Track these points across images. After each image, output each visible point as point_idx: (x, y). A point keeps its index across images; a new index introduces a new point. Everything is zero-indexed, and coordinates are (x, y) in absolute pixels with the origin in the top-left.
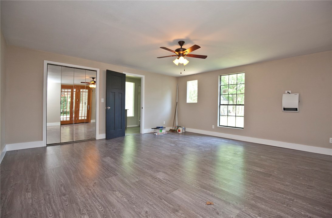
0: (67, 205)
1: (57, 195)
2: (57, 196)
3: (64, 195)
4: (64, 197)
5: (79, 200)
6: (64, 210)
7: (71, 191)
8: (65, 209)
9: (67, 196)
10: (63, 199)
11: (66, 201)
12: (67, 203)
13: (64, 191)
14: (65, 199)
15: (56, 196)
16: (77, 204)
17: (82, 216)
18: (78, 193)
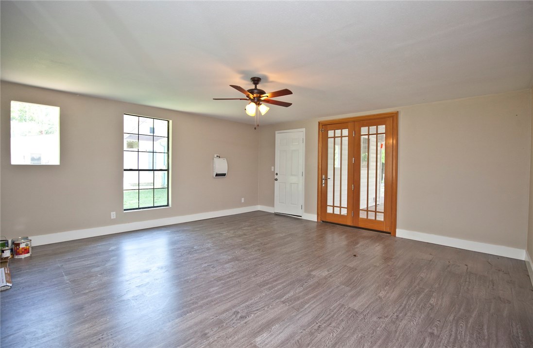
0: (440, 321)
1: (440, 342)
2: (442, 339)
3: (432, 334)
4: (435, 332)
5: (423, 316)
6: (446, 319)
7: (419, 333)
8: (444, 319)
9: (429, 330)
10: (438, 331)
11: (437, 326)
12: (437, 323)
13: (428, 340)
14: (435, 329)
15: (443, 342)
16: (428, 315)
17: (434, 304)
18: (415, 323)
